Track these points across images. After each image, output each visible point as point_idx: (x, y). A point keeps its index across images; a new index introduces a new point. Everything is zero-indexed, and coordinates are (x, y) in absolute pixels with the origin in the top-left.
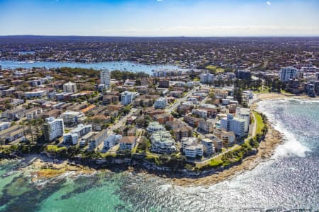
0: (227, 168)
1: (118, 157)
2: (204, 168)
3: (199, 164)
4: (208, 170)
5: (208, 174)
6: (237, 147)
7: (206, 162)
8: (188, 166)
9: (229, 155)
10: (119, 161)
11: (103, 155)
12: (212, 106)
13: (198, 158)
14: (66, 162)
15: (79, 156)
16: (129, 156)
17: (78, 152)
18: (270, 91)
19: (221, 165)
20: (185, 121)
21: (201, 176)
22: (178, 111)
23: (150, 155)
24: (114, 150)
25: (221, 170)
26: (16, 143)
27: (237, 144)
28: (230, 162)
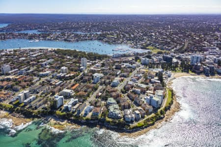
0: (146, 127)
1: (92, 120)
2: (134, 128)
3: (132, 125)
4: (136, 129)
5: (136, 131)
6: (153, 115)
7: (135, 124)
9: (148, 120)
10: (92, 122)
11: (84, 118)
12: (144, 86)
13: (132, 122)
14: (66, 121)
15: (73, 118)
16: (97, 119)
17: (71, 115)
18: (182, 71)
19: (143, 126)
20: (128, 96)
21: (132, 132)
22: (125, 88)
23: (108, 119)
24: (89, 115)
25: (143, 129)
26: (40, 109)
27: (153, 112)
28: (148, 124)
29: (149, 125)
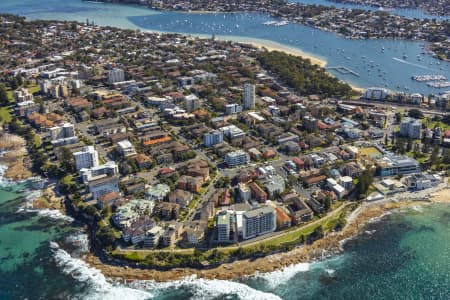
0: (143, 267)
2: (117, 256)
4: (122, 261)
5: (117, 264)
6: (189, 251)
8: (110, 247)
9: (162, 256)
10: (85, 215)
14: (62, 198)
17: (75, 191)
19: (139, 261)
21: (109, 263)
23: (105, 221)
28: (151, 264)
29: (151, 267)
